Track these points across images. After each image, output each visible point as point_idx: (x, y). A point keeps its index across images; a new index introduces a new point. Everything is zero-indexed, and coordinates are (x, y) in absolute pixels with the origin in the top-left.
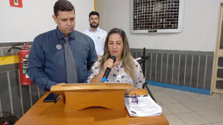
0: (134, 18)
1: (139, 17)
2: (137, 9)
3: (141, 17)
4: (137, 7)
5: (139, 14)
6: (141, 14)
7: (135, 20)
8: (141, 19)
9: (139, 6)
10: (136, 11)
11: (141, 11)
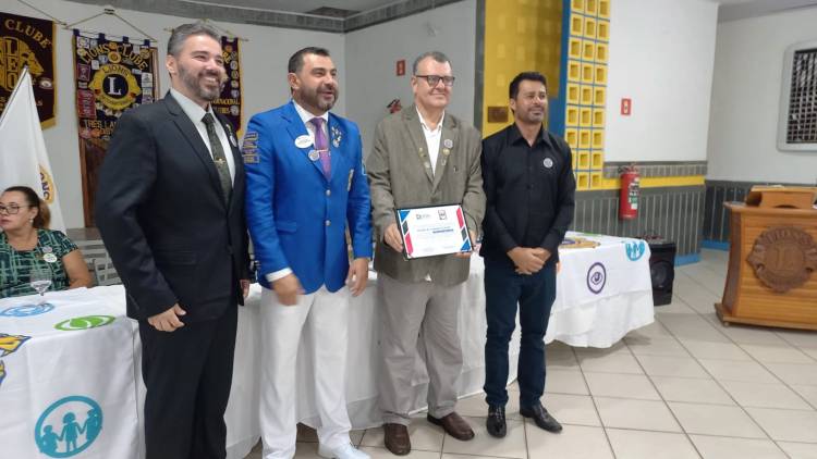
0: (791, 117)
1: (803, 116)
2: (798, 100)
3: (809, 116)
4: (799, 95)
5: (803, 111)
6: (809, 110)
7: (791, 122)
8: (808, 121)
9: (805, 94)
10: (795, 104)
11: (810, 105)
